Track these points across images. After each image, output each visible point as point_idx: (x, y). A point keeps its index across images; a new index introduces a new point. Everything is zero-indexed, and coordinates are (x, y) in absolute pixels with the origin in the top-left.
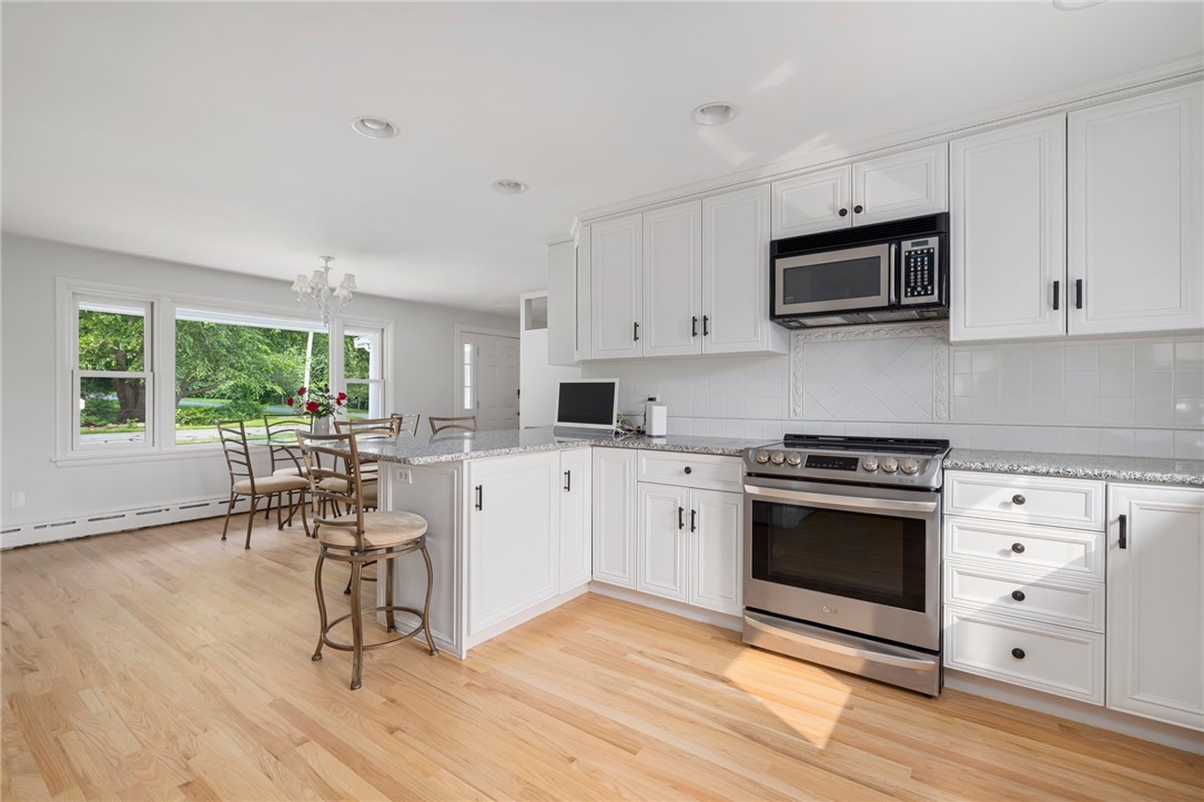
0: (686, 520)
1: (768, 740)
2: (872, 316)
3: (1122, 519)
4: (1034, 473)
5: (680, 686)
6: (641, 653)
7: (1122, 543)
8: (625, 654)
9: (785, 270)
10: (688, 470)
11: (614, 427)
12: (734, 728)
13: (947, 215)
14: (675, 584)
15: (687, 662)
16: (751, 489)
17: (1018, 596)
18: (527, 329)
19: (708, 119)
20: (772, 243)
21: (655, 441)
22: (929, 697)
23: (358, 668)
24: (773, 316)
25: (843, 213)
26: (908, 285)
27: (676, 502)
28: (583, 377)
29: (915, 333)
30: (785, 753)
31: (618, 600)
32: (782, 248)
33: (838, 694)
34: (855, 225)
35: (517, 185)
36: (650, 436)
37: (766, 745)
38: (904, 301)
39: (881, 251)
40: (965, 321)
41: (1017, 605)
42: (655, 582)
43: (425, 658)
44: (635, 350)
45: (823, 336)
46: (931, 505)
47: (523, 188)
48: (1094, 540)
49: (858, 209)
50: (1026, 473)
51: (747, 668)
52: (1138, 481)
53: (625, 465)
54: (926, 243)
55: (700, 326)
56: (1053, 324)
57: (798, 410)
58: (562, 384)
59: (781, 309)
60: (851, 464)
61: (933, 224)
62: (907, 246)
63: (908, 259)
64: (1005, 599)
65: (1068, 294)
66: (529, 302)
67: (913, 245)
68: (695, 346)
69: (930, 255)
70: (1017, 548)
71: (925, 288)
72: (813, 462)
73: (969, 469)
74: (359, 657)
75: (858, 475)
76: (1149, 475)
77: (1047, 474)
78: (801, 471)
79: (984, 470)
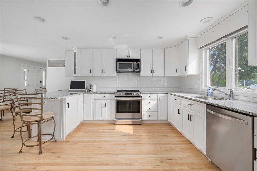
0: (104, 105)
1: (126, 135)
2: (130, 72)
3: (159, 98)
4: (151, 93)
5: (109, 132)
6: (99, 130)
7: (159, 101)
8: (97, 131)
9: (119, 64)
10: (104, 97)
11: (85, 90)
12: (121, 135)
13: (140, 59)
14: (102, 117)
15: (108, 129)
16: (116, 99)
17: (150, 109)
18: (49, 67)
19: (112, 38)
20: (117, 59)
21: (94, 92)
22: (140, 124)
23: (40, 149)
24: (117, 70)
25: (127, 56)
26: (136, 68)
27: (102, 102)
28: (75, 80)
29: (135, 75)
30: (129, 136)
31: (90, 123)
32: (118, 60)
33: (131, 127)
34: (129, 58)
35: (67, 38)
36: (93, 91)
37: (126, 136)
38: (136, 70)
39: (132, 63)
40: (142, 74)
41: (150, 110)
42: (98, 117)
43: (54, 143)
44: (90, 75)
45: (122, 74)
46: (141, 99)
47: (68, 39)
48: (157, 101)
49: (129, 56)
50: (150, 93)
51: (118, 127)
52: (160, 93)
53: (91, 97)
54: (138, 63)
55: (104, 71)
56: (151, 75)
57: (118, 86)
58: (71, 81)
59: (118, 70)
60: (131, 94)
61: (138, 60)
62: (136, 63)
63: (136, 64)
64: (148, 109)
65: (153, 71)
66: (49, 60)
67: (137, 63)
68: (102, 75)
69: (139, 64)
70: (150, 103)
71: (138, 69)
72: (126, 94)
73: (145, 93)
74: (41, 146)
75: (132, 95)
76: (161, 93)
77: (152, 93)
78: (124, 95)
79: (146, 93)
